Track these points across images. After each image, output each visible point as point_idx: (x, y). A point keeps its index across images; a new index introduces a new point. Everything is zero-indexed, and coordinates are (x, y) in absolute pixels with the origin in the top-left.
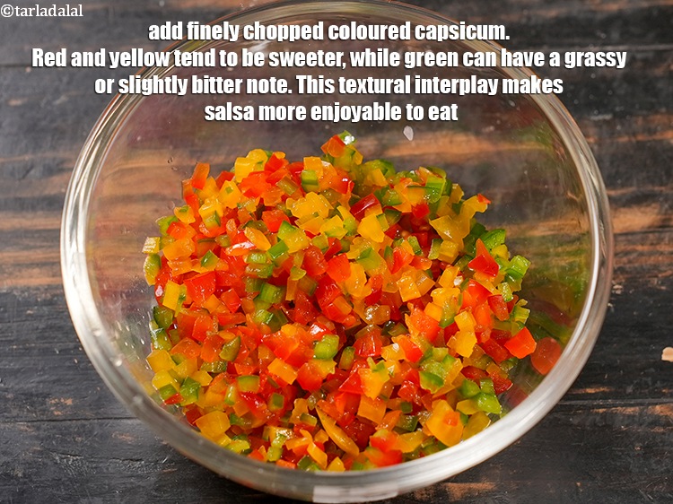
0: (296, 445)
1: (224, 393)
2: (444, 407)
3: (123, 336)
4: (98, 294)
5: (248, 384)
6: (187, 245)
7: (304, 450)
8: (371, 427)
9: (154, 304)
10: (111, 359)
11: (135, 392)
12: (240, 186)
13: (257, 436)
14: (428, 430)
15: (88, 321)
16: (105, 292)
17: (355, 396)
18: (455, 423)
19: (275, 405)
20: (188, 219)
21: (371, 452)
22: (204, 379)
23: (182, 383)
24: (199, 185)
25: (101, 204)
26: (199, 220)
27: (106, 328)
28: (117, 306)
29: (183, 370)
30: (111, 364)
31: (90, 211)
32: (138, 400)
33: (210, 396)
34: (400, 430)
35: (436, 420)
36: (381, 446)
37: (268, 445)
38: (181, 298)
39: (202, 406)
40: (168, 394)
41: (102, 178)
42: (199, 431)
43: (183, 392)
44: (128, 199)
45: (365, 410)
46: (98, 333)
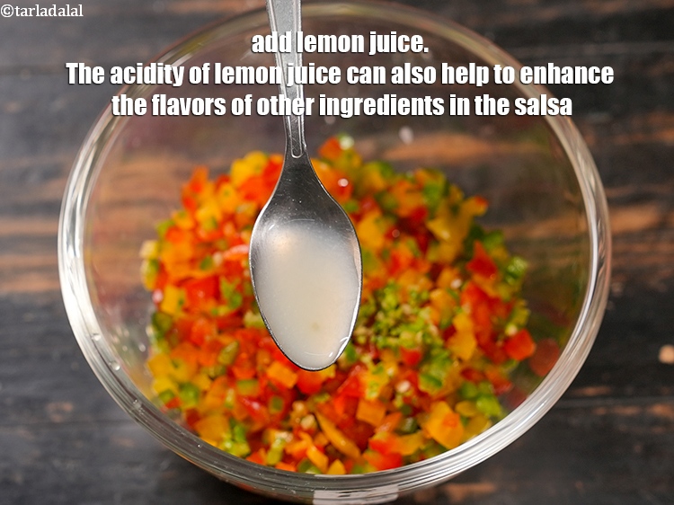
0: (296, 448)
1: (223, 397)
2: (443, 409)
3: (123, 341)
4: (96, 298)
5: (247, 388)
6: (185, 249)
7: (304, 454)
8: (370, 430)
9: (152, 309)
10: (110, 364)
11: (133, 397)
12: (238, 190)
13: (257, 440)
14: (427, 432)
15: (87, 327)
16: (103, 296)
17: (354, 399)
18: (454, 425)
19: (275, 408)
20: (186, 223)
21: (370, 455)
22: (203, 383)
23: (181, 386)
24: (196, 188)
25: (97, 208)
26: (197, 224)
27: (103, 333)
28: (115, 312)
29: (182, 373)
30: (109, 368)
31: (88, 216)
32: (137, 405)
33: (210, 400)
34: (398, 432)
35: (436, 423)
36: (381, 449)
37: (268, 448)
38: (181, 302)
39: (201, 410)
40: (167, 398)
41: (99, 183)
42: (198, 435)
43: (182, 396)
44: (125, 204)
45: (365, 413)
46: (97, 338)
